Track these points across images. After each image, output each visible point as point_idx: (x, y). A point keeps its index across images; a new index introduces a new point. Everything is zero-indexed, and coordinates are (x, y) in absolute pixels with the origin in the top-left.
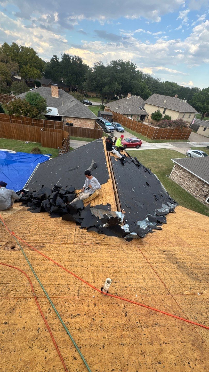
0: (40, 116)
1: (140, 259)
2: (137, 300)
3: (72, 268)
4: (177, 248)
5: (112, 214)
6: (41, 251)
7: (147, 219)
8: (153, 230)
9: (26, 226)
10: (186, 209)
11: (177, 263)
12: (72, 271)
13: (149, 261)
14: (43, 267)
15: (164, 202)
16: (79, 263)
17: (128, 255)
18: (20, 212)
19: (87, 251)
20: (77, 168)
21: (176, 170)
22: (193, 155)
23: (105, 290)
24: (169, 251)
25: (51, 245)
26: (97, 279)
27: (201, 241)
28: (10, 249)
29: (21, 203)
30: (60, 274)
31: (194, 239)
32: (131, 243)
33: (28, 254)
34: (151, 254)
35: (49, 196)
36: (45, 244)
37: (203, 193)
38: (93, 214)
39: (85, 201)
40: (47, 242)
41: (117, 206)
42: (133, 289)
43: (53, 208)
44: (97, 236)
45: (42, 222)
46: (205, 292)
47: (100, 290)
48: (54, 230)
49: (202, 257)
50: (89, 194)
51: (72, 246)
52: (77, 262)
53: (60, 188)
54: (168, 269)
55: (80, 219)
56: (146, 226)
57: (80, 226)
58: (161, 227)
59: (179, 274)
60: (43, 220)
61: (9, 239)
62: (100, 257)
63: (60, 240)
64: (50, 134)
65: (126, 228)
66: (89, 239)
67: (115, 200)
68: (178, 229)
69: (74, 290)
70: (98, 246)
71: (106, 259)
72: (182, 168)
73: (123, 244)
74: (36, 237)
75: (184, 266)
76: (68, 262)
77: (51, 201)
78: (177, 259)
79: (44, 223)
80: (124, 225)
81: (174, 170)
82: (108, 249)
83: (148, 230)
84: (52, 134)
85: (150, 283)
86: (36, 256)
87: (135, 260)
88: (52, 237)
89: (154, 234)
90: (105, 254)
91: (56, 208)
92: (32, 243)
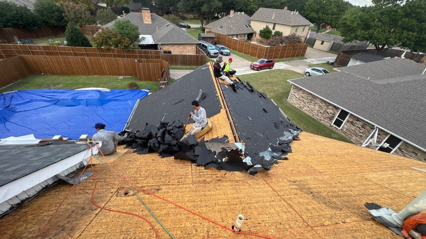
0: (133, 46)
1: (269, 193)
2: (274, 235)
3: (196, 209)
4: (308, 177)
5: (231, 146)
6: (158, 195)
7: (270, 149)
8: (279, 161)
9: (136, 169)
10: (311, 134)
11: (311, 193)
12: (197, 212)
13: (280, 194)
14: (164, 211)
15: (285, 129)
16: (203, 204)
17: (256, 189)
18: (126, 155)
19: (209, 189)
20: (183, 100)
21: (295, 93)
22: (312, 73)
23: (236, 228)
24: (301, 181)
25: (168, 186)
26: (226, 218)
27: (333, 168)
28: (123, 195)
29: (125, 146)
30: (183, 216)
31: (326, 166)
32: (256, 177)
33: (143, 198)
34: (281, 186)
35: (156, 134)
36: (161, 186)
37: (328, 116)
38: (208, 149)
39: (198, 135)
40: (163, 184)
41: (235, 137)
42: (267, 225)
43: (162, 147)
44: (217, 173)
45: (153, 164)
46: (348, 220)
47: (231, 228)
48: (168, 170)
49: (339, 184)
50: (201, 128)
51: (191, 185)
52: (200, 203)
53: (167, 124)
54: (302, 200)
55: (195, 156)
56: (270, 157)
57: (196, 164)
58: (287, 156)
59: (315, 205)
60: (153, 161)
61: (120, 185)
62: (224, 195)
63: (176, 180)
64: (146, 66)
65: (248, 160)
66: (208, 177)
67: (231, 131)
68: (306, 157)
69: (202, 231)
70: (219, 183)
71: (231, 196)
72: (301, 89)
73: (247, 178)
74: (149, 179)
75: (320, 195)
76: (191, 203)
77: (159, 139)
78: (310, 189)
79: (155, 164)
80: (246, 157)
81: (292, 93)
82: (231, 186)
83: (273, 161)
84: (149, 65)
85: (285, 217)
86: (154, 200)
87: (264, 194)
88: (167, 179)
89: (280, 164)
90: (230, 191)
91: (166, 146)
92: (146, 186)
